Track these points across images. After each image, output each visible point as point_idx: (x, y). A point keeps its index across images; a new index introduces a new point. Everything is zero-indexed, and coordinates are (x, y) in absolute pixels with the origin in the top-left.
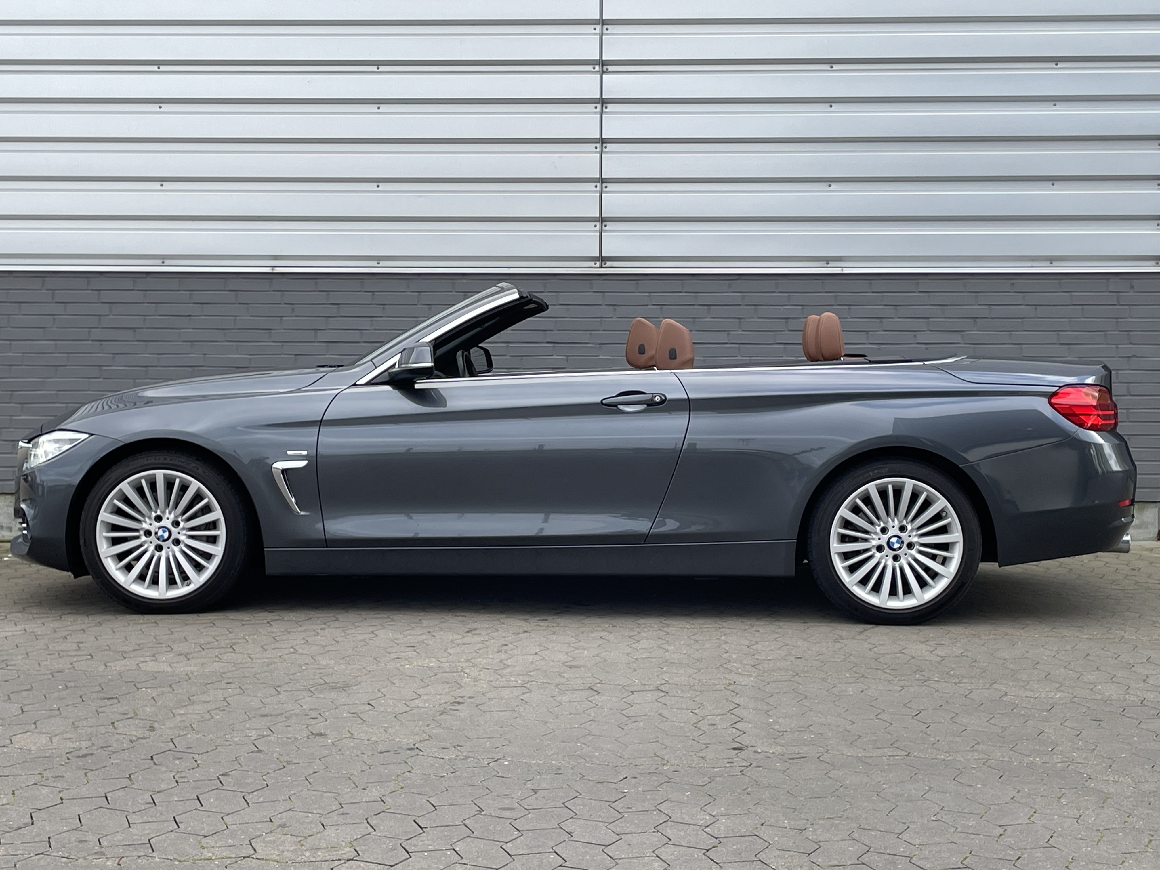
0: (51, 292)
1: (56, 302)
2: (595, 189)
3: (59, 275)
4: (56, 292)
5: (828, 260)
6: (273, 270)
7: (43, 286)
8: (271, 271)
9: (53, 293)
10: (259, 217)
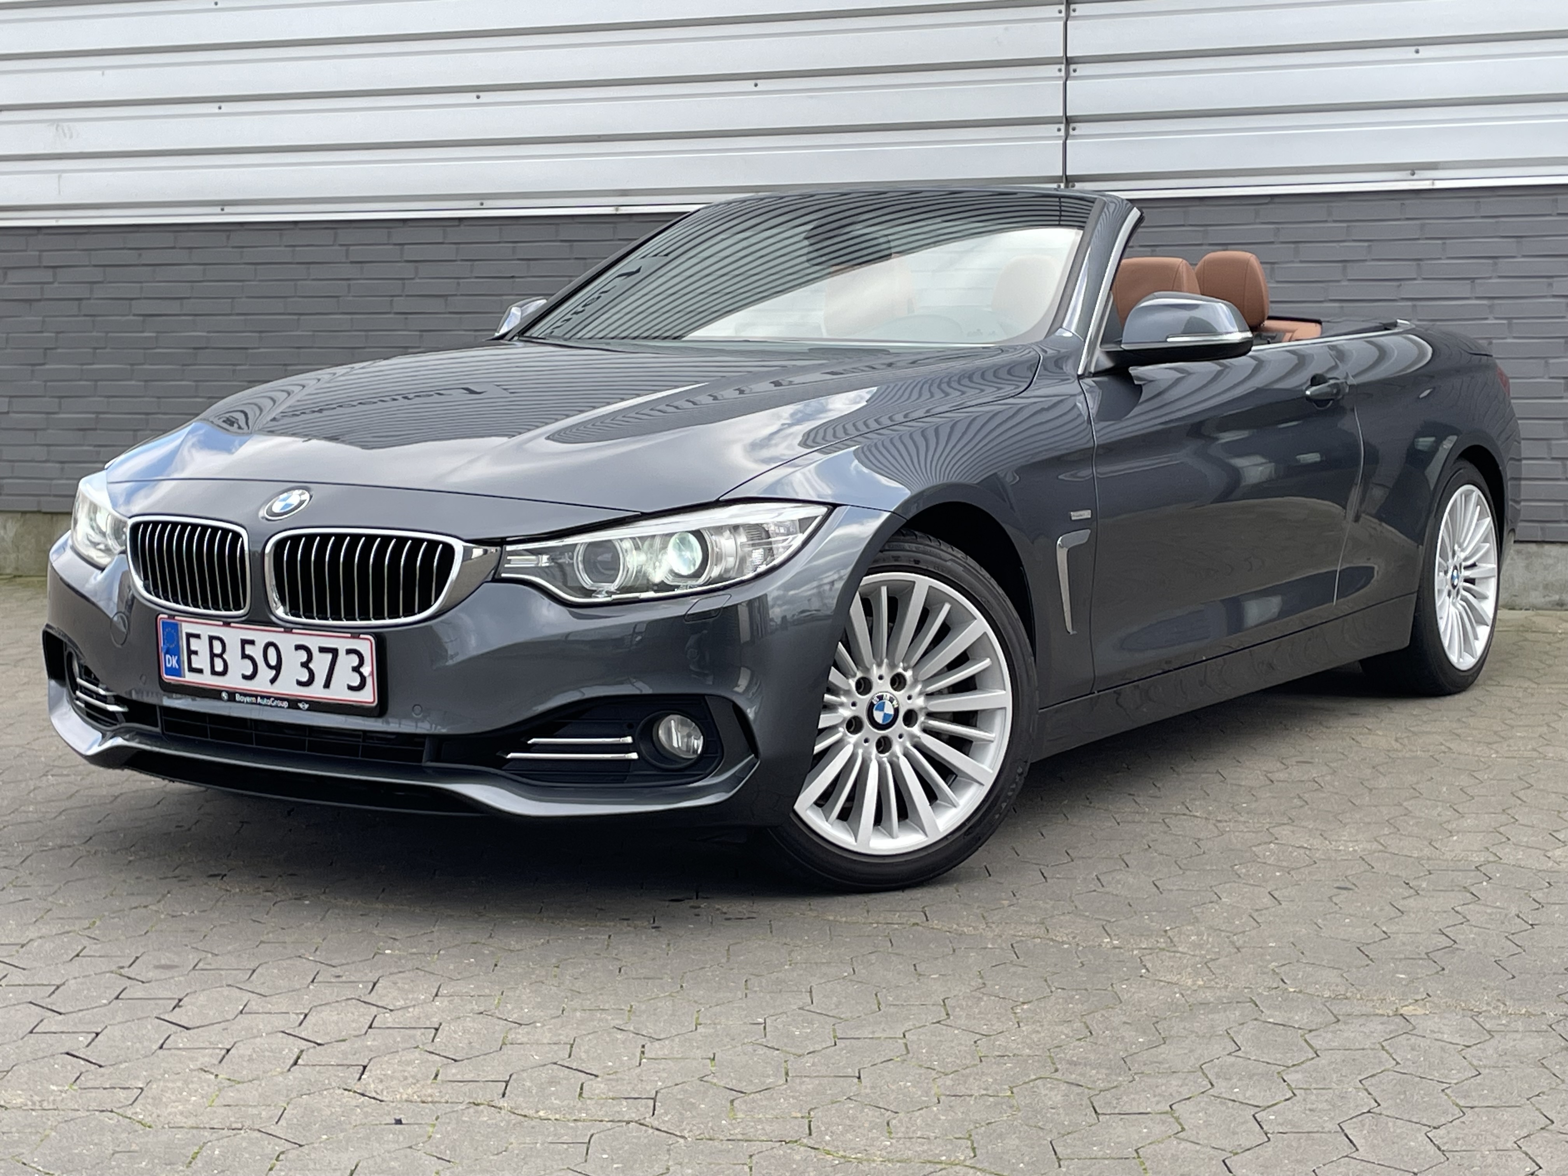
0: (344, 248)
1: (352, 262)
2: (1058, 74)
3: (354, 225)
4: (352, 248)
5: (1413, 168)
6: (617, 210)
7: (335, 240)
8: (614, 212)
9: (347, 251)
10: (599, 136)
